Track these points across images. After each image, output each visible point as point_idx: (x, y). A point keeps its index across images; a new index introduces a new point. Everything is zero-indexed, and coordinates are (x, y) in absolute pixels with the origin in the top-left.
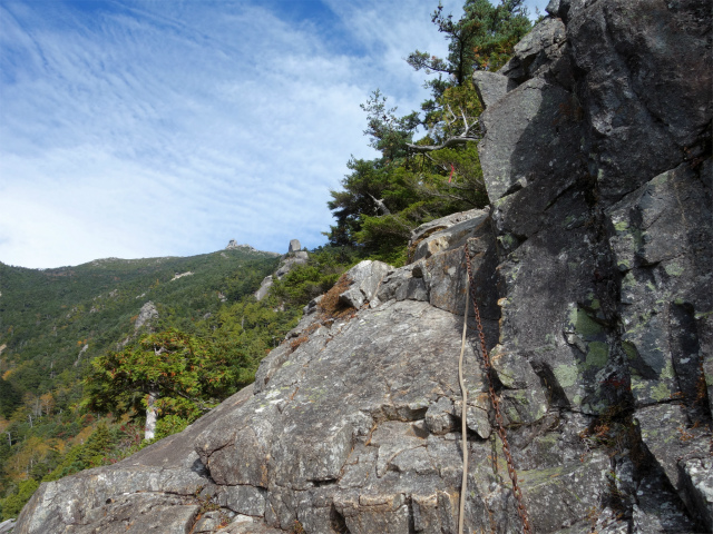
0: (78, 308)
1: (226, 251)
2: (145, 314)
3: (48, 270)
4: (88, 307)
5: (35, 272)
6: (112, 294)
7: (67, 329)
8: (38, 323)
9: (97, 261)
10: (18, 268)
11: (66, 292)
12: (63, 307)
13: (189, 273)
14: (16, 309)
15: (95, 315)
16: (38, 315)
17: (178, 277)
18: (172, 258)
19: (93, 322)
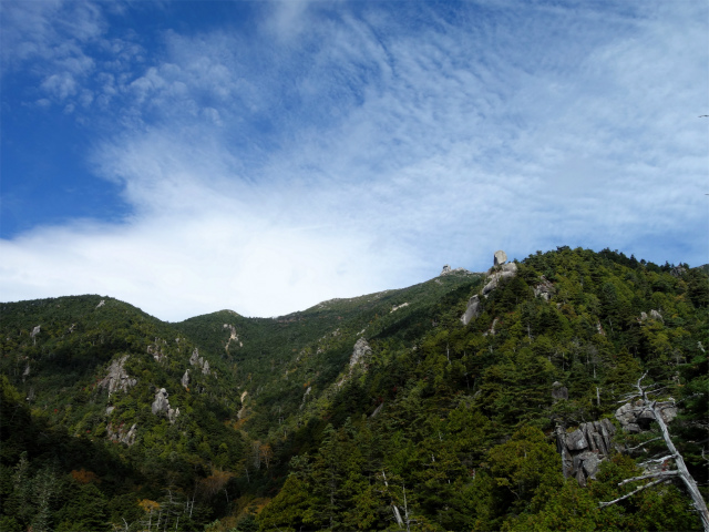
0: (306, 350)
1: (441, 278)
2: (358, 351)
3: (281, 318)
4: (314, 348)
5: (269, 321)
6: (335, 333)
7: (296, 373)
8: (273, 368)
9: (322, 303)
10: (255, 319)
11: (296, 336)
12: (294, 350)
13: (406, 304)
14: (254, 357)
15: (320, 355)
16: (272, 361)
17: (395, 309)
18: (390, 292)
19: (318, 363)
